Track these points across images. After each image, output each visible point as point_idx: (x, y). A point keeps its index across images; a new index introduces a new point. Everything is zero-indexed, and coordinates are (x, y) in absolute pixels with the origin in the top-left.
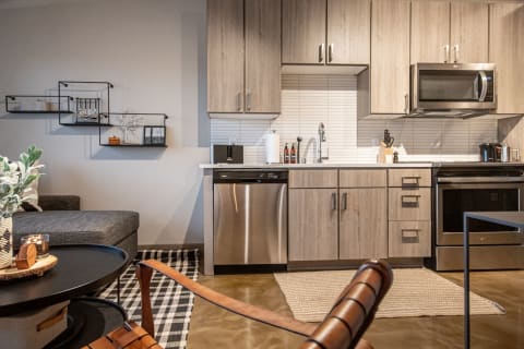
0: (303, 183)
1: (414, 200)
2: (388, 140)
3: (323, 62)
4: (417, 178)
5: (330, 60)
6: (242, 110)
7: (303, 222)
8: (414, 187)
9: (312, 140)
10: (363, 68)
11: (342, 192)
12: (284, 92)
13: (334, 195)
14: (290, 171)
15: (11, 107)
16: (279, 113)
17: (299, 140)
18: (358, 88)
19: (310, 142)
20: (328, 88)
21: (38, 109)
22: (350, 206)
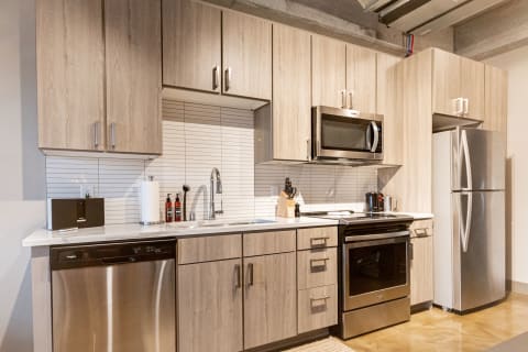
0: (198, 254)
1: (322, 263)
2: (289, 190)
3: (218, 90)
4: (325, 239)
5: (227, 89)
6: (101, 148)
7: (197, 310)
8: (322, 248)
9: (202, 188)
10: (264, 103)
11: (246, 262)
12: (165, 122)
13: (237, 268)
14: (179, 240)
16: (159, 154)
17: (186, 189)
18: (256, 126)
19: (199, 192)
20: (220, 123)
22: (256, 280)
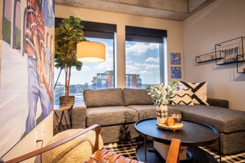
15: (198, 61)
21: (207, 60)
